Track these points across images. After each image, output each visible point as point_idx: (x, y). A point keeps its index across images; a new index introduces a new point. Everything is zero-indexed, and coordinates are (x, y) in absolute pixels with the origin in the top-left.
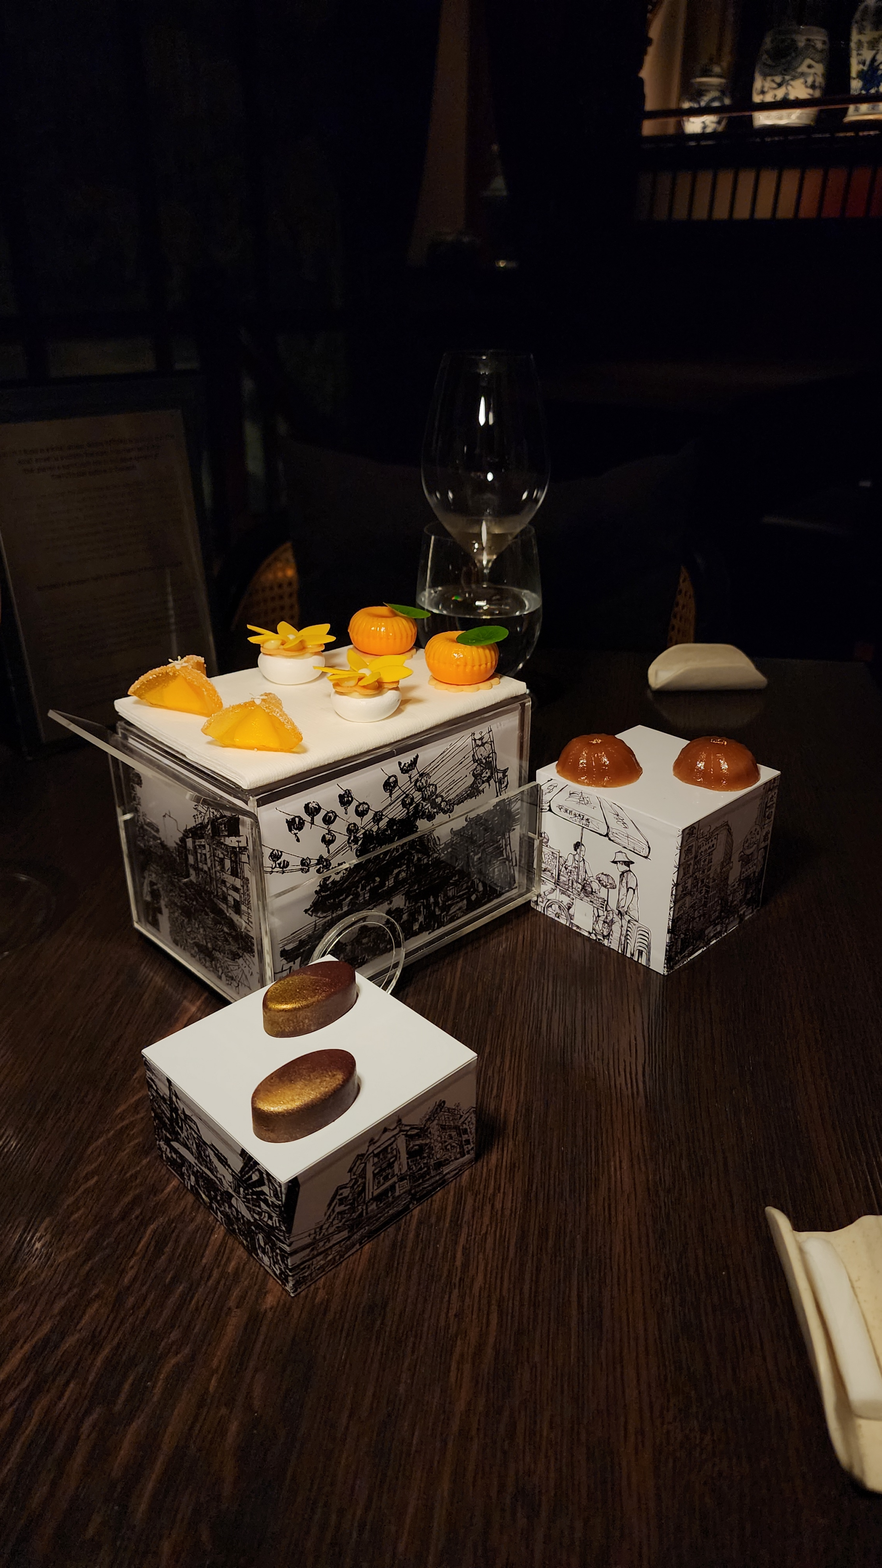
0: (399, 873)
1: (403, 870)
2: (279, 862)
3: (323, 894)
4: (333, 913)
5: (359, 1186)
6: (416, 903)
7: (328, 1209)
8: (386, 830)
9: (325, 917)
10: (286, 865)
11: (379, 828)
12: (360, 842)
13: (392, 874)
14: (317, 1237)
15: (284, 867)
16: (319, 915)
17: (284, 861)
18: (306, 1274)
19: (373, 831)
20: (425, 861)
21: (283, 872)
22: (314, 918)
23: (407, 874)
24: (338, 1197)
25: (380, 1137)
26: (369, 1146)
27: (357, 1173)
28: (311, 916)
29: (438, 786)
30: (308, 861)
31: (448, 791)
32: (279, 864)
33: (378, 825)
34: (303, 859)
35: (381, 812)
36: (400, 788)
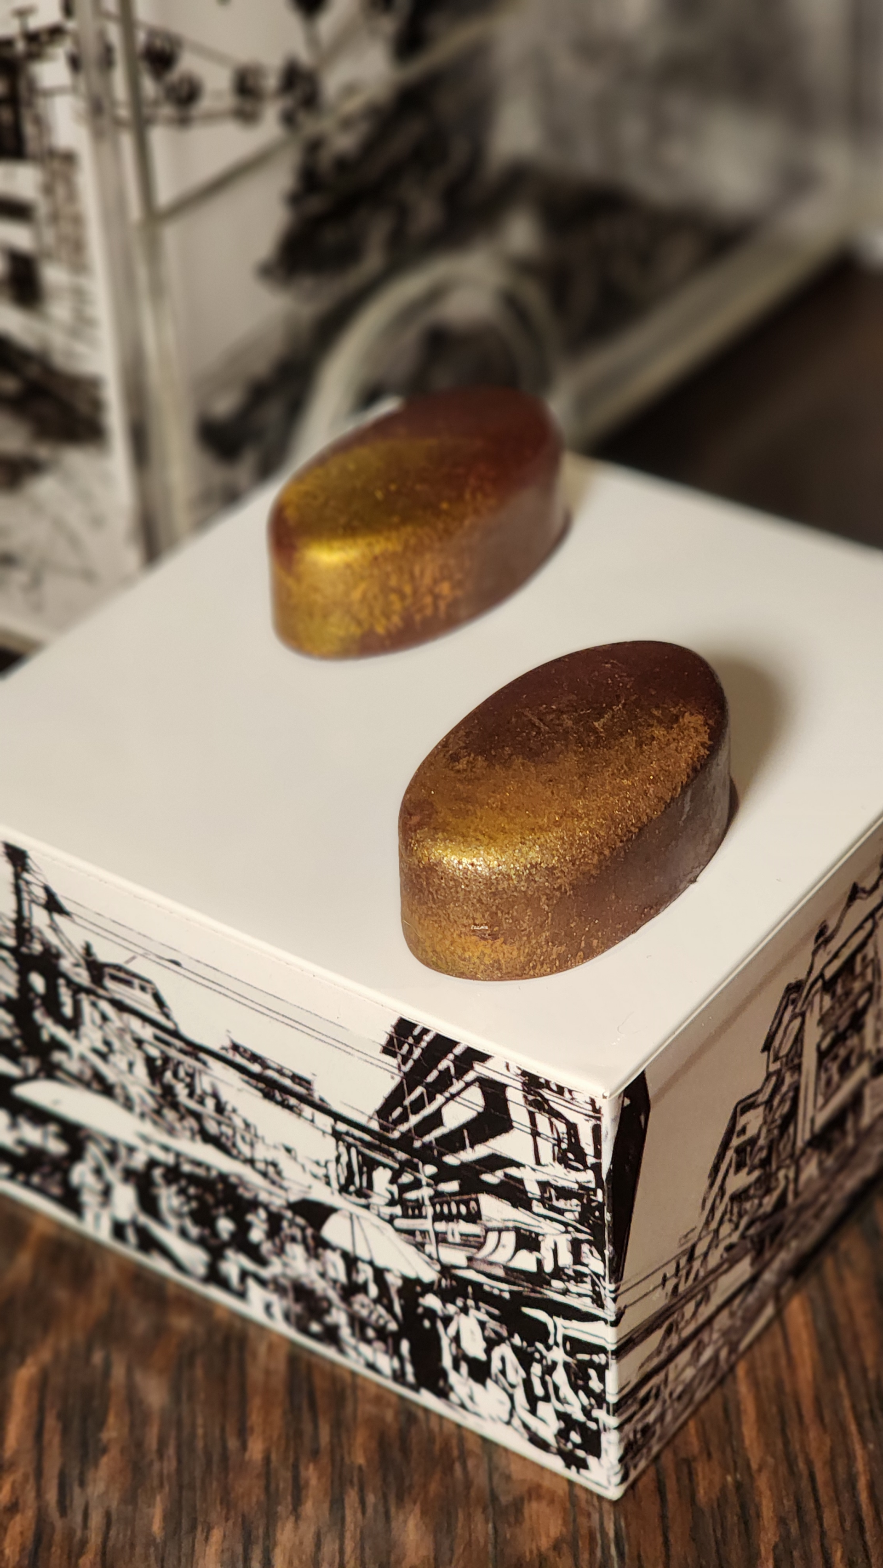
5: (782, 1101)
7: (712, 1185)
10: (192, 91)
14: (682, 1288)
17: (186, 77)
18: (651, 1418)
24: (735, 1142)
25: (841, 920)
26: (814, 953)
27: (783, 1052)
28: (281, 291)
30: (255, 80)
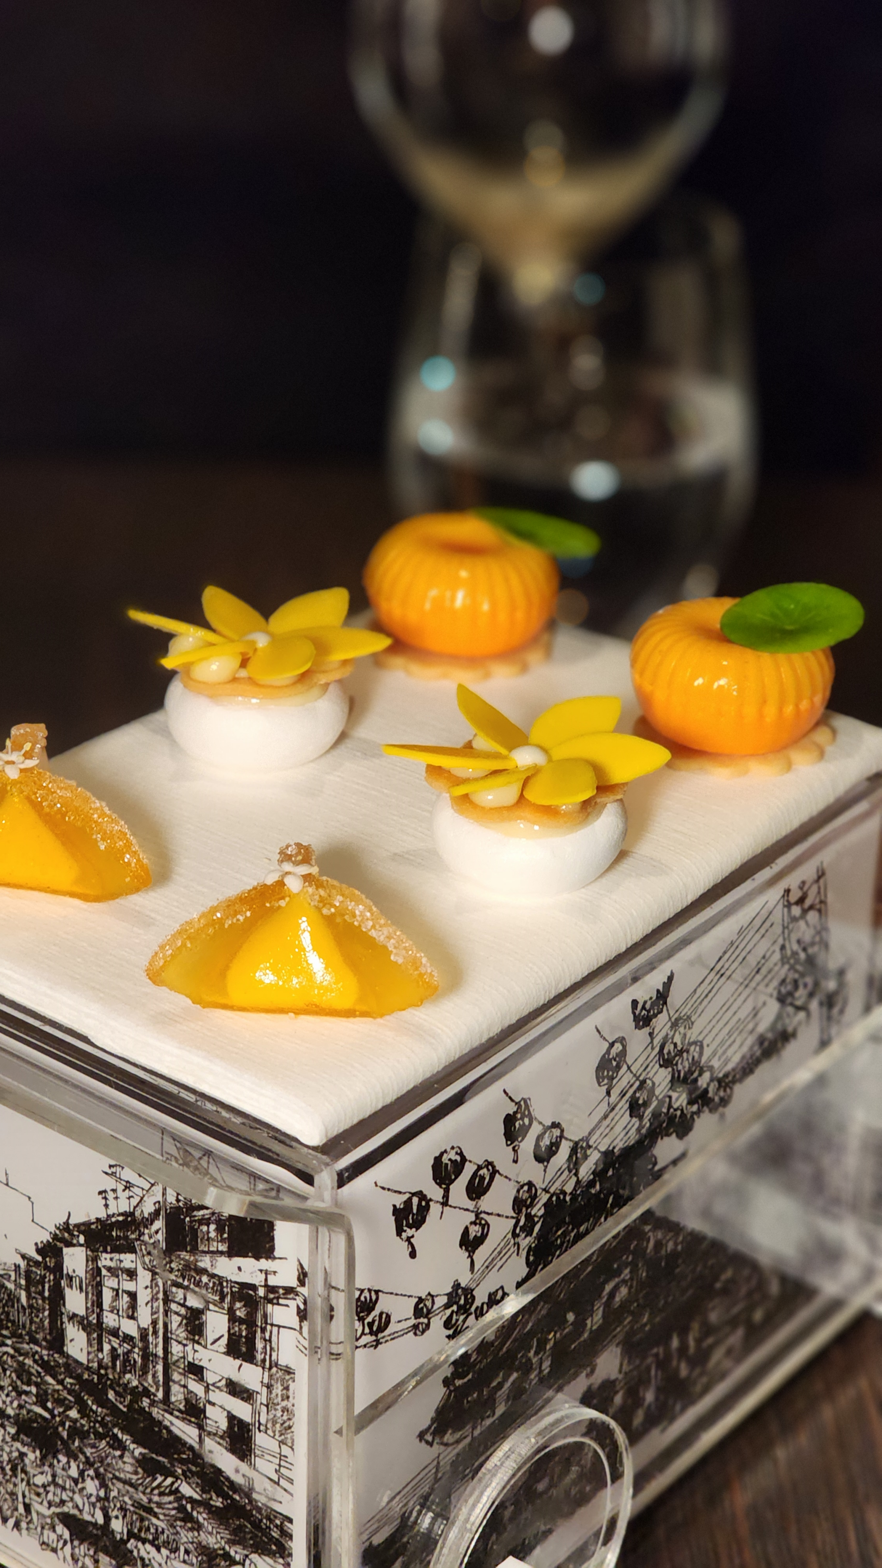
0: (616, 1288)
1: (624, 1281)
2: (369, 1319)
3: (458, 1382)
4: (474, 1428)
6: (644, 1358)
8: (591, 1184)
9: (458, 1442)
10: (385, 1321)
11: (578, 1182)
12: (537, 1228)
13: (600, 1296)
15: (381, 1329)
16: (445, 1439)
17: (381, 1314)
19: (564, 1193)
20: (670, 1245)
21: (378, 1343)
22: (436, 1448)
23: (631, 1288)
28: (430, 1444)
29: (705, 1043)
30: (429, 1304)
31: (724, 1052)
32: (371, 1325)
33: (576, 1174)
34: (420, 1300)
35: (586, 1139)
36: (629, 1068)
